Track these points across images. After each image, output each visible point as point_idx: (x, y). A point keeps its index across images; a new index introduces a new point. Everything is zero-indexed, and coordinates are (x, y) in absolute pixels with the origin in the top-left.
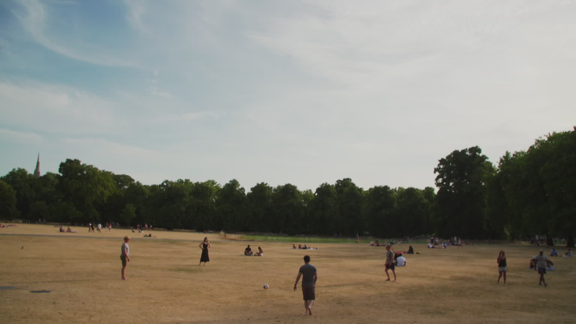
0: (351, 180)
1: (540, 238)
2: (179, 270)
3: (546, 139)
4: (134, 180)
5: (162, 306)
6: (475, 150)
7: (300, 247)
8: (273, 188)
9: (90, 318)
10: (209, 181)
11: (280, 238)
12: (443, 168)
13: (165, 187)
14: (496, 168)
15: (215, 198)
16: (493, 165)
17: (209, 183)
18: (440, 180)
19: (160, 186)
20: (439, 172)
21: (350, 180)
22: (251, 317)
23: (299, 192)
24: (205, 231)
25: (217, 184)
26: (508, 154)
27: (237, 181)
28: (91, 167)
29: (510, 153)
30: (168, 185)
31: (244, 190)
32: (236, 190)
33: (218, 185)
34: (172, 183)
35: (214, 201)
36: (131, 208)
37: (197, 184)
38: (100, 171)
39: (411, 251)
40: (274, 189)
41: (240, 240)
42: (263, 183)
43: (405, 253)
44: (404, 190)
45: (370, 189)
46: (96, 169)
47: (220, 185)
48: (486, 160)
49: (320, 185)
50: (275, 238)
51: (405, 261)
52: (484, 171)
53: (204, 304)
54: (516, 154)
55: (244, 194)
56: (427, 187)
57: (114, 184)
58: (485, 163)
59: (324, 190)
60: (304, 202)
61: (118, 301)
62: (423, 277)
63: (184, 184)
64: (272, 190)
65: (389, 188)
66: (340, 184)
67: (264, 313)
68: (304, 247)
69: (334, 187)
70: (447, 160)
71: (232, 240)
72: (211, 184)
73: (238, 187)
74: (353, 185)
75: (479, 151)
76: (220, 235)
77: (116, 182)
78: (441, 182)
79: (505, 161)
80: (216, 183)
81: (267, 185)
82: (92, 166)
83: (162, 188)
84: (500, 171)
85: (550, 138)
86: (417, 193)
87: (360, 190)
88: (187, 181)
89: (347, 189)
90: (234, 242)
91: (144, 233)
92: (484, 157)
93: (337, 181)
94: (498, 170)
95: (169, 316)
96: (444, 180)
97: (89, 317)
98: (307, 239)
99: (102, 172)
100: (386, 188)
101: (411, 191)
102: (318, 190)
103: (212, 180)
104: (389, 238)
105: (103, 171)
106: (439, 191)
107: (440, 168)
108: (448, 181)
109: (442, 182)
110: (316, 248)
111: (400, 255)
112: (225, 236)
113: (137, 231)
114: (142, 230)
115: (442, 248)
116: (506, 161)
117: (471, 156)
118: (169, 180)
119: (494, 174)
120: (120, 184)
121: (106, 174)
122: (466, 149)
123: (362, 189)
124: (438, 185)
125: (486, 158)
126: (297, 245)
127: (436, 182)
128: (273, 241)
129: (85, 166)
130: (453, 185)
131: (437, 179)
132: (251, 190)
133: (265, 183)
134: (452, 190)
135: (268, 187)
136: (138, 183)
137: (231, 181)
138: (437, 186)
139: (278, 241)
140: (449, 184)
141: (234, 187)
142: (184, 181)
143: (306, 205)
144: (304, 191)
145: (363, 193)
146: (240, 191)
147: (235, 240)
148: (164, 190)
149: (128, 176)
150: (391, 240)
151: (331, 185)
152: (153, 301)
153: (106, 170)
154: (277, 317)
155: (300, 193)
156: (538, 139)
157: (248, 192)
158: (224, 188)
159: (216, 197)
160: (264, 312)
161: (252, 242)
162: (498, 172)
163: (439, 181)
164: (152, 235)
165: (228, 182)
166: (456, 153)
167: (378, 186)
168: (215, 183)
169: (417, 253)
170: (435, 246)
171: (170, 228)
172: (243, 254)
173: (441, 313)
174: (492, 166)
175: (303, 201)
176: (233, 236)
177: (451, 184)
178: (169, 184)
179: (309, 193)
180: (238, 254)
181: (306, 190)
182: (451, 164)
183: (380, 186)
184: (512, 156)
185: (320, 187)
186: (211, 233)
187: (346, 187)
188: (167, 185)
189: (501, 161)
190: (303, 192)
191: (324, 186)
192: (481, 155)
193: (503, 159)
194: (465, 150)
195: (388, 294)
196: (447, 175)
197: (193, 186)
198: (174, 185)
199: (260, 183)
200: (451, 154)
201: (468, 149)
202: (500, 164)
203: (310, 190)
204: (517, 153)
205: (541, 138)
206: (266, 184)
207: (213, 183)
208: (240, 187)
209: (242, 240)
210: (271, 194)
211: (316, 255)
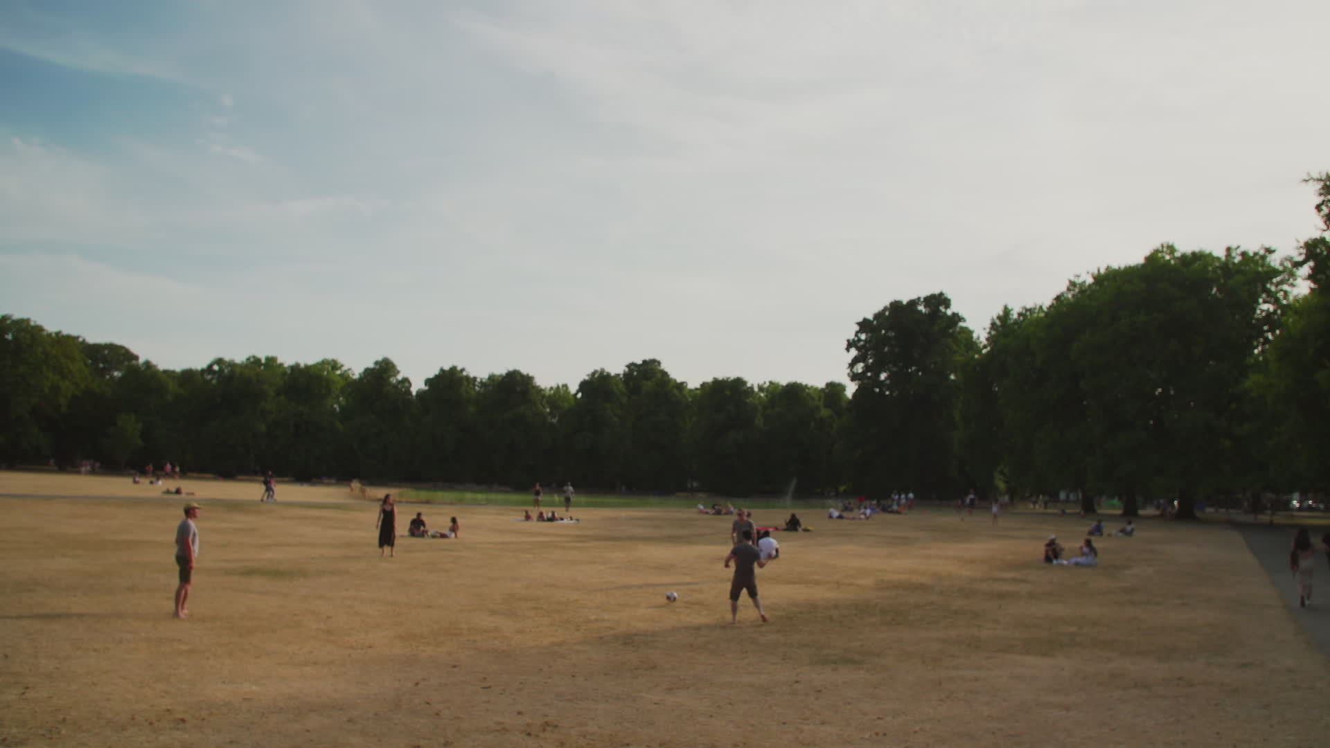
0: (659, 363)
1: (1068, 497)
2: (249, 572)
3: (1090, 280)
4: (136, 358)
5: (208, 658)
6: (938, 301)
7: (541, 517)
8: (478, 380)
9: (23, 693)
10: (324, 362)
11: (493, 496)
12: (865, 341)
13: (216, 376)
14: (981, 343)
15: (339, 403)
16: (975, 336)
17: (326, 366)
18: (859, 368)
19: (203, 371)
20: (858, 349)
21: (656, 364)
22: (424, 680)
23: (539, 391)
24: (314, 480)
25: (344, 368)
26: (1007, 311)
27: (392, 363)
28: (24, 325)
29: (1012, 310)
30: (223, 370)
31: (410, 384)
32: (390, 384)
33: (346, 371)
34: (232, 365)
35: (338, 409)
36: (130, 425)
37: (295, 368)
38: (50, 335)
39: (793, 525)
40: (481, 382)
42: (453, 369)
43: (776, 529)
44: (780, 388)
45: (704, 385)
46: (39, 329)
47: (350, 372)
48: (961, 324)
49: (588, 375)
50: (480, 496)
51: (778, 546)
52: (955, 348)
53: (311, 652)
54: (1024, 312)
55: (410, 393)
56: (829, 381)
57: (86, 364)
58: (958, 329)
59: (597, 385)
60: (550, 413)
61: (95, 650)
62: (817, 583)
63: (262, 367)
64: (474, 385)
65: (744, 383)
66: (635, 373)
67: (456, 670)
68: (550, 515)
69: (621, 379)
70: (875, 322)
72: (330, 368)
73: (395, 376)
74: (665, 374)
75: (947, 303)
76: (352, 490)
77: (90, 361)
78: (860, 371)
79: (1002, 326)
80: (342, 366)
81: (464, 373)
82: (28, 320)
83: (209, 377)
84: (989, 349)
85: (1099, 279)
86: (808, 395)
87: (681, 386)
88: (271, 361)
89: (649, 383)
91: (163, 484)
92: (956, 318)
93: (628, 366)
94: (985, 347)
95: (224, 682)
96: (867, 369)
97: (23, 691)
99: (54, 335)
100: (739, 382)
101: (794, 392)
102: (584, 386)
103: (333, 360)
105: (58, 334)
106: (857, 390)
107: (859, 340)
108: (876, 369)
109: (864, 373)
110: (578, 520)
111: (767, 534)
112: (363, 491)
113: (145, 481)
114: (158, 479)
115: (860, 519)
116: (1004, 326)
117: (929, 313)
118: (227, 358)
119: (976, 356)
120: (101, 365)
121: (64, 342)
122: (919, 298)
123: (685, 384)
124: (854, 377)
125: (961, 319)
126: (534, 512)
127: (851, 370)
128: (477, 503)
129: (8, 322)
130: (887, 379)
131: (852, 365)
132: (426, 385)
133: (459, 368)
134: (884, 389)
135: (467, 378)
136: (148, 364)
137: (376, 363)
138: (853, 380)
139: (488, 503)
140: (879, 376)
141: (385, 376)
142: (263, 361)
143: (555, 421)
144: (551, 388)
145: (685, 392)
146: (399, 386)
148: (214, 382)
149: (122, 347)
151: (613, 374)
152: (184, 647)
153: (65, 332)
154: (485, 679)
155: (543, 392)
156: (1073, 279)
157: (419, 390)
158: (361, 379)
159: (341, 399)
160: (455, 667)
161: (428, 506)
162: (984, 351)
163: (857, 370)
164: (184, 490)
165: (371, 365)
166: (896, 306)
167: (720, 378)
168: (339, 365)
169: (806, 530)
170: (845, 514)
171: (227, 474)
172: (406, 533)
173: (853, 662)
174: (972, 337)
175: (548, 410)
177: (883, 376)
178: (226, 367)
179: (562, 392)
181: (555, 386)
182: (883, 332)
183: (725, 379)
184: (1015, 316)
185: (587, 378)
186: (329, 484)
187: (648, 379)
188: (221, 370)
189: (993, 325)
190: (548, 389)
191: (596, 376)
192: (949, 312)
193: (998, 322)
194: (917, 301)
196: (874, 356)
197: (284, 374)
198: (238, 371)
199: (447, 368)
200: (885, 309)
201: (922, 300)
202: (989, 333)
203: (565, 386)
204: (1027, 310)
205: (1079, 276)
206: (463, 370)
207: (335, 365)
208: (400, 377)
209: (404, 500)
210: (473, 393)
211: (578, 536)
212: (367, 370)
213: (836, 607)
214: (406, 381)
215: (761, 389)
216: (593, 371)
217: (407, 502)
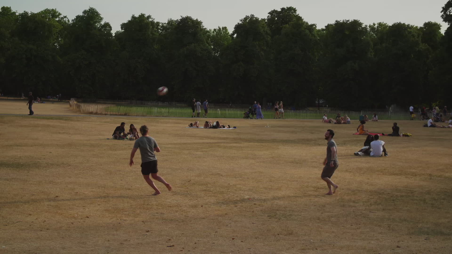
0: (295, 10)
7: (207, 125)
8: (161, 24)
10: (47, 11)
11: (173, 110)
15: (58, 43)
17: (47, 14)
21: (293, 11)
23: (205, 32)
25: (61, 16)
27: (97, 12)
31: (110, 27)
32: (95, 28)
33: (62, 18)
35: (58, 47)
37: (24, 15)
39: (396, 132)
40: (163, 26)
41: (105, 114)
42: (142, 16)
43: (383, 135)
44: (388, 28)
45: (328, 27)
47: (66, 19)
49: (241, 20)
50: (163, 110)
55: (111, 34)
56: (426, 22)
59: (249, 27)
60: (214, 49)
62: (415, 175)
64: (158, 28)
65: (360, 24)
66: (276, 19)
67: (149, 234)
68: (215, 124)
69: (266, 22)
71: (91, 113)
72: (50, 16)
73: (99, 22)
74: (299, 18)
76: (71, 106)
80: (60, 14)
86: (410, 32)
87: (312, 27)
89: (288, 26)
90: (94, 118)
93: (269, 13)
98: (219, 111)
100: (356, 24)
102: (238, 28)
103: (53, 10)
104: (358, 109)
106: (449, 28)
110: (235, 127)
111: (376, 138)
112: (79, 107)
123: (314, 26)
124: (446, 18)
126: (201, 122)
127: (445, 13)
128: (161, 115)
132: (122, 28)
133: (146, 16)
135: (152, 22)
137: (85, 12)
138: (445, 20)
139: (169, 115)
141: (92, 22)
143: (217, 55)
144: (215, 30)
145: (315, 33)
146: (103, 30)
147: (96, 113)
150: (362, 114)
151: (260, 19)
155: (208, 33)
157: (118, 32)
158: (74, 24)
159: (60, 39)
161: (125, 117)
167: (341, 21)
168: (57, 14)
169: (406, 135)
170: (437, 124)
172: (112, 137)
173: (442, 234)
175: (212, 47)
176: (93, 107)
179: (222, 33)
180: (101, 137)
181: (217, 28)
185: (241, 22)
186: (53, 102)
190: (212, 30)
191: (247, 20)
195: (354, 202)
197: (17, 19)
199: (137, 15)
203: (225, 28)
206: (149, 17)
207: (54, 13)
208: (103, 23)
210: (158, 34)
211: (234, 139)
212: (78, 17)
213: (429, 193)
214: (107, 26)
215: (372, 28)
216: (245, 17)
217: (111, 115)
